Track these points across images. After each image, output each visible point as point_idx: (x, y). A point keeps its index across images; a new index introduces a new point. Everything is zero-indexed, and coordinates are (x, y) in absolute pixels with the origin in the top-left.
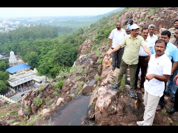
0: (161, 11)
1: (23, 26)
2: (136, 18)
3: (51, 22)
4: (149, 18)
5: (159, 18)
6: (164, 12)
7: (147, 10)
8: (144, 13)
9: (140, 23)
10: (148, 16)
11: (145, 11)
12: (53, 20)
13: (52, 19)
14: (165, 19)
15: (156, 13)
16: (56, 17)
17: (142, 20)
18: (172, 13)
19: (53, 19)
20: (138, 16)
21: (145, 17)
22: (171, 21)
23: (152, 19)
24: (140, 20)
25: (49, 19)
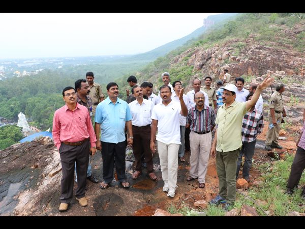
0: (248, 51)
1: (13, 74)
2: (217, 59)
3: (60, 67)
4: (234, 59)
5: (246, 60)
6: (251, 51)
7: (230, 50)
8: (227, 53)
9: (223, 65)
10: (233, 57)
11: (228, 50)
12: (62, 63)
13: (60, 62)
14: (254, 60)
15: (241, 53)
16: (66, 58)
17: (226, 62)
18: (261, 53)
19: (62, 61)
20: (220, 56)
21: (228, 58)
22: (262, 62)
23: (238, 60)
24: (223, 61)
25: (55, 62)
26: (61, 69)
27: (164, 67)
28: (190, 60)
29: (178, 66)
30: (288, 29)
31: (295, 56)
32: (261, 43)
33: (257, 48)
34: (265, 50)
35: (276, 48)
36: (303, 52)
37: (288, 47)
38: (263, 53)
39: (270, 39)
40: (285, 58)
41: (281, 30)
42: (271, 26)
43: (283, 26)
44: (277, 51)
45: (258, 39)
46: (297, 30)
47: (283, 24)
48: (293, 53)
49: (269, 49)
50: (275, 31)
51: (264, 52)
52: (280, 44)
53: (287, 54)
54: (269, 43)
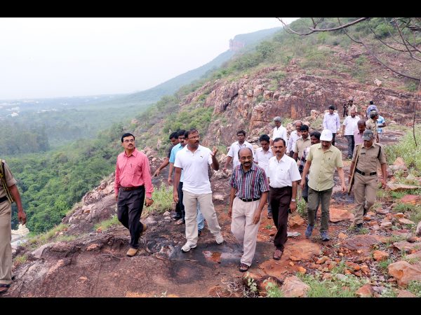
0: (289, 83)
2: (246, 97)
3: (14, 115)
4: (270, 95)
5: (288, 95)
6: (295, 83)
7: (264, 82)
8: (260, 86)
9: (254, 105)
10: (269, 92)
11: (261, 83)
12: (17, 108)
13: (14, 106)
14: (298, 96)
15: (281, 86)
17: (259, 101)
18: (308, 85)
19: (18, 106)
20: (250, 92)
21: (262, 94)
22: (309, 99)
23: (277, 97)
24: (255, 99)
25: (5, 107)
26: (16, 117)
27: (172, 110)
28: (208, 99)
29: (191, 109)
30: (343, 52)
31: (354, 88)
32: (308, 72)
33: (302, 79)
34: (313, 81)
35: (330, 77)
36: (364, 82)
37: (345, 77)
38: (311, 86)
39: (319, 66)
40: (342, 91)
41: (333, 52)
42: (320, 48)
43: (336, 47)
44: (330, 83)
45: (302, 66)
46: (355, 53)
47: (336, 44)
48: (351, 84)
49: (319, 80)
50: (325, 55)
51: (313, 84)
52: (334, 72)
53: (344, 86)
54: (319, 71)
